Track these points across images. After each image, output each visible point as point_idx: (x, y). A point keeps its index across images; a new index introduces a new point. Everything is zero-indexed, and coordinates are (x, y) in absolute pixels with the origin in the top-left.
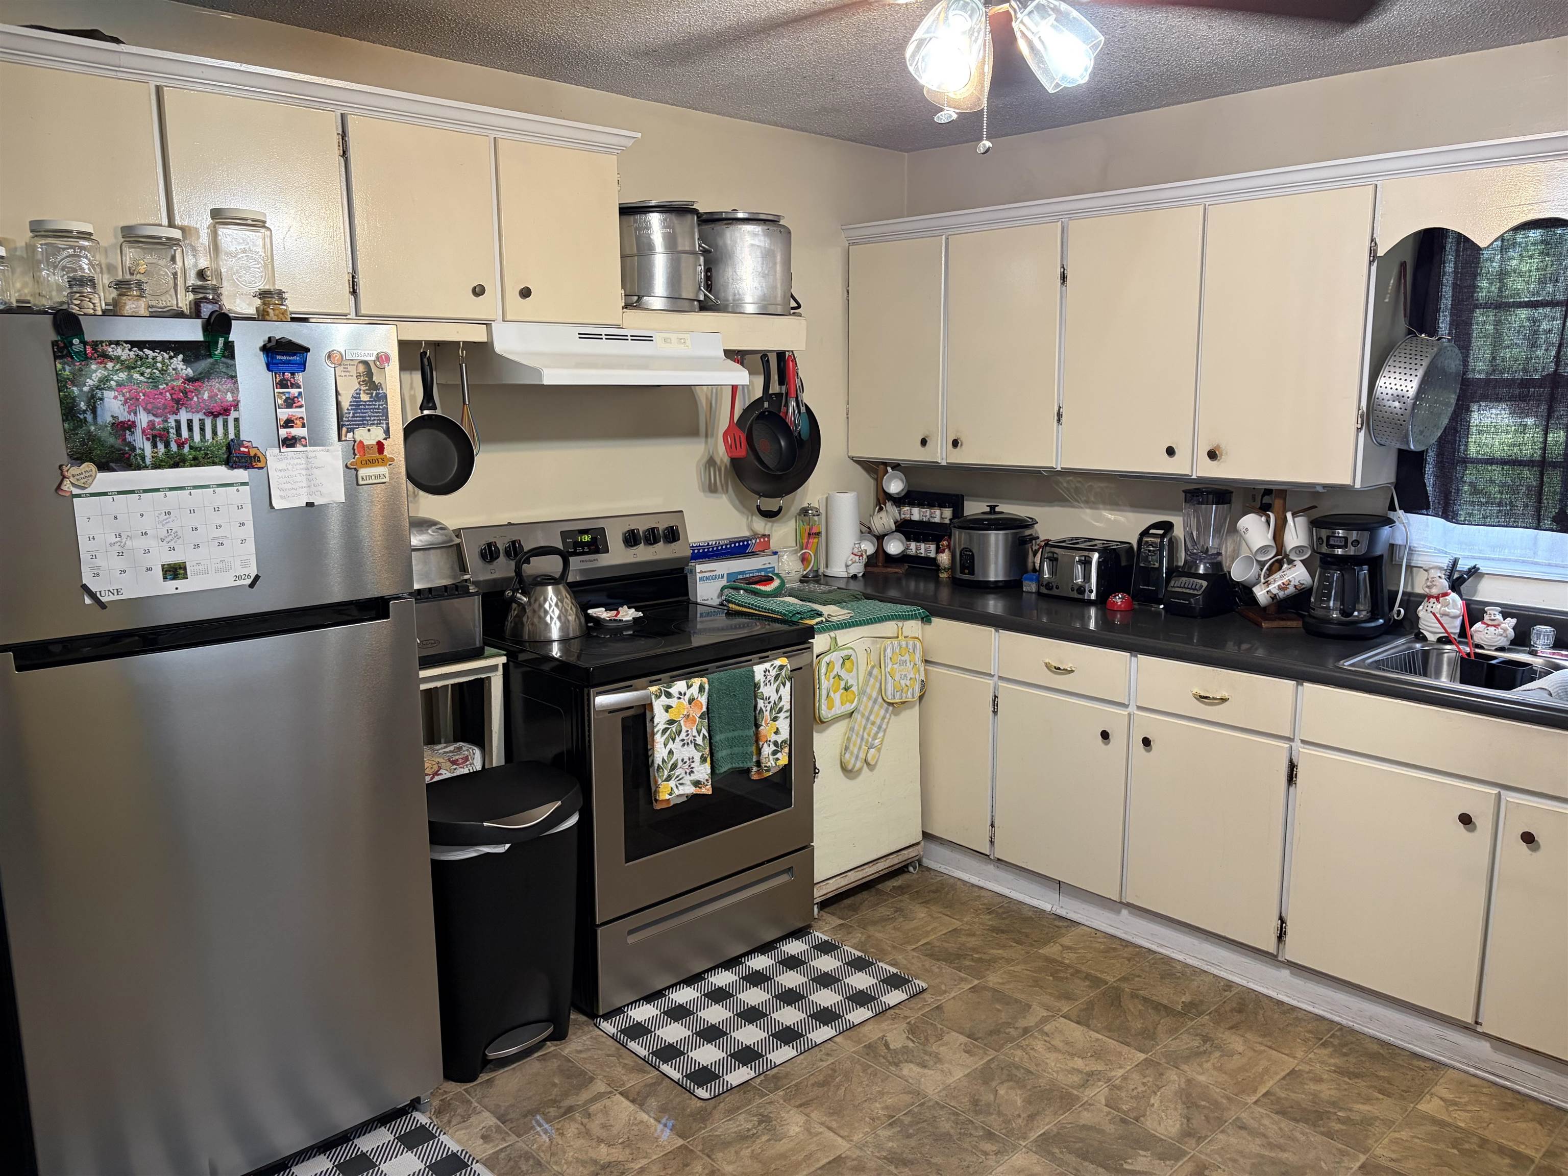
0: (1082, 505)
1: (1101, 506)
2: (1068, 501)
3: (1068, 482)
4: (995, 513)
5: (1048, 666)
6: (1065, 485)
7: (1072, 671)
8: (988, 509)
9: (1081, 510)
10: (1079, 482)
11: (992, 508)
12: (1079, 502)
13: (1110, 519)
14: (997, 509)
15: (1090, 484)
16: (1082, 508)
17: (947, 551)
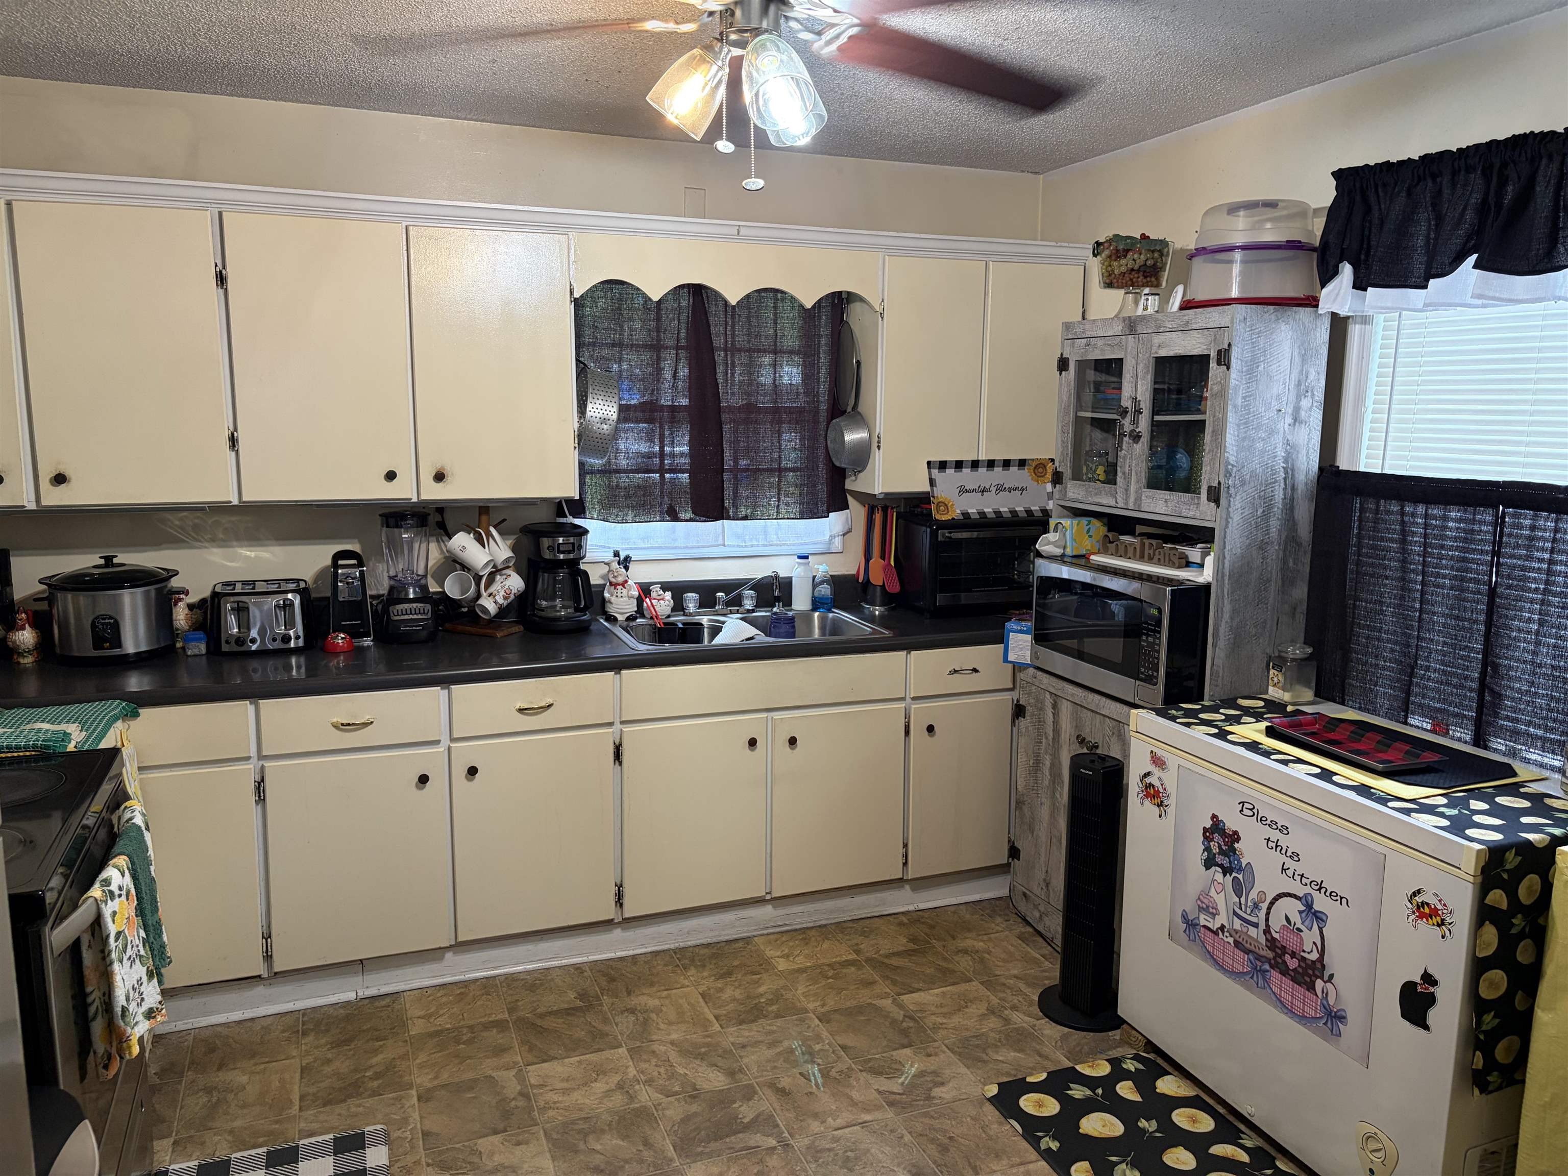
0: (207, 544)
1: (235, 543)
2: (183, 541)
3: (181, 519)
4: (114, 565)
5: (335, 726)
6: (177, 523)
7: (372, 722)
8: (102, 562)
9: (205, 550)
10: (198, 517)
11: (109, 560)
12: (200, 541)
13: (249, 557)
14: (115, 561)
15: (214, 519)
16: (206, 547)
17: (27, 625)
